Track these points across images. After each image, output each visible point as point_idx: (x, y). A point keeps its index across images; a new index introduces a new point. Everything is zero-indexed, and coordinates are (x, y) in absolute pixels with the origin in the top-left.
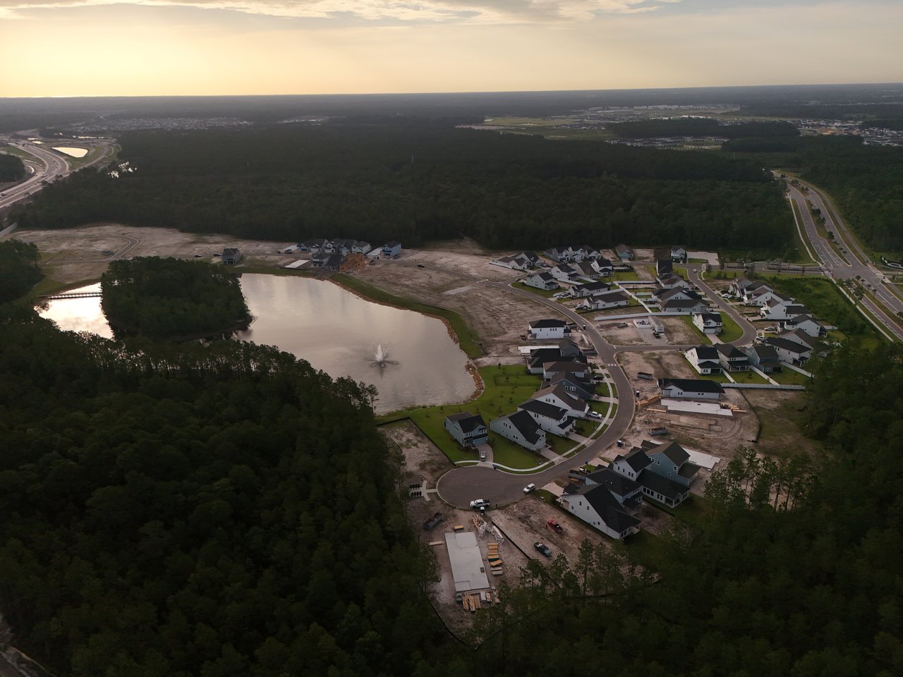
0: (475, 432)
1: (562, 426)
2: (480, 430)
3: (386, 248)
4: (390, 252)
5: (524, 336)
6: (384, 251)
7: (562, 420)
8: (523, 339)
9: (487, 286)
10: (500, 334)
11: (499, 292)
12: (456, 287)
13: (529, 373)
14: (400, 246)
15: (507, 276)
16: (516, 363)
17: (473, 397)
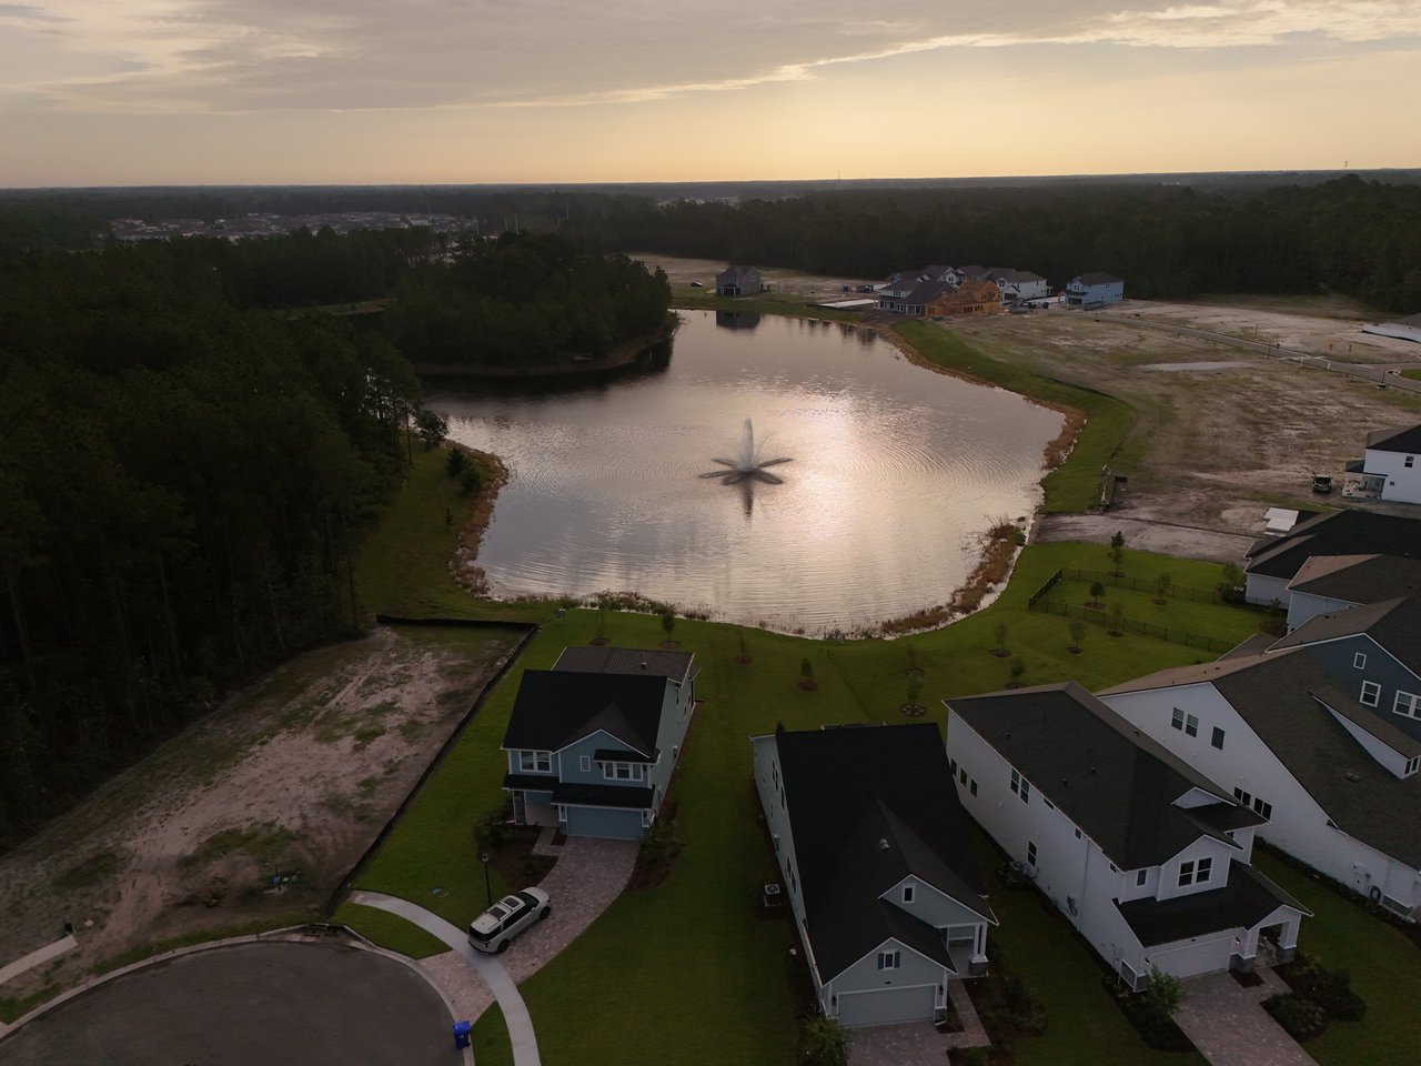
0: (573, 761)
1: (1152, 922)
2: (601, 755)
3: (1075, 286)
4: (1084, 294)
5: (1327, 480)
6: (1069, 292)
7: (1172, 868)
8: (1317, 491)
9: (1308, 368)
10: (1235, 465)
11: (1336, 382)
12: (1199, 360)
13: (1234, 599)
14: (1119, 287)
15: (1399, 355)
16: (1209, 552)
17: (889, 627)
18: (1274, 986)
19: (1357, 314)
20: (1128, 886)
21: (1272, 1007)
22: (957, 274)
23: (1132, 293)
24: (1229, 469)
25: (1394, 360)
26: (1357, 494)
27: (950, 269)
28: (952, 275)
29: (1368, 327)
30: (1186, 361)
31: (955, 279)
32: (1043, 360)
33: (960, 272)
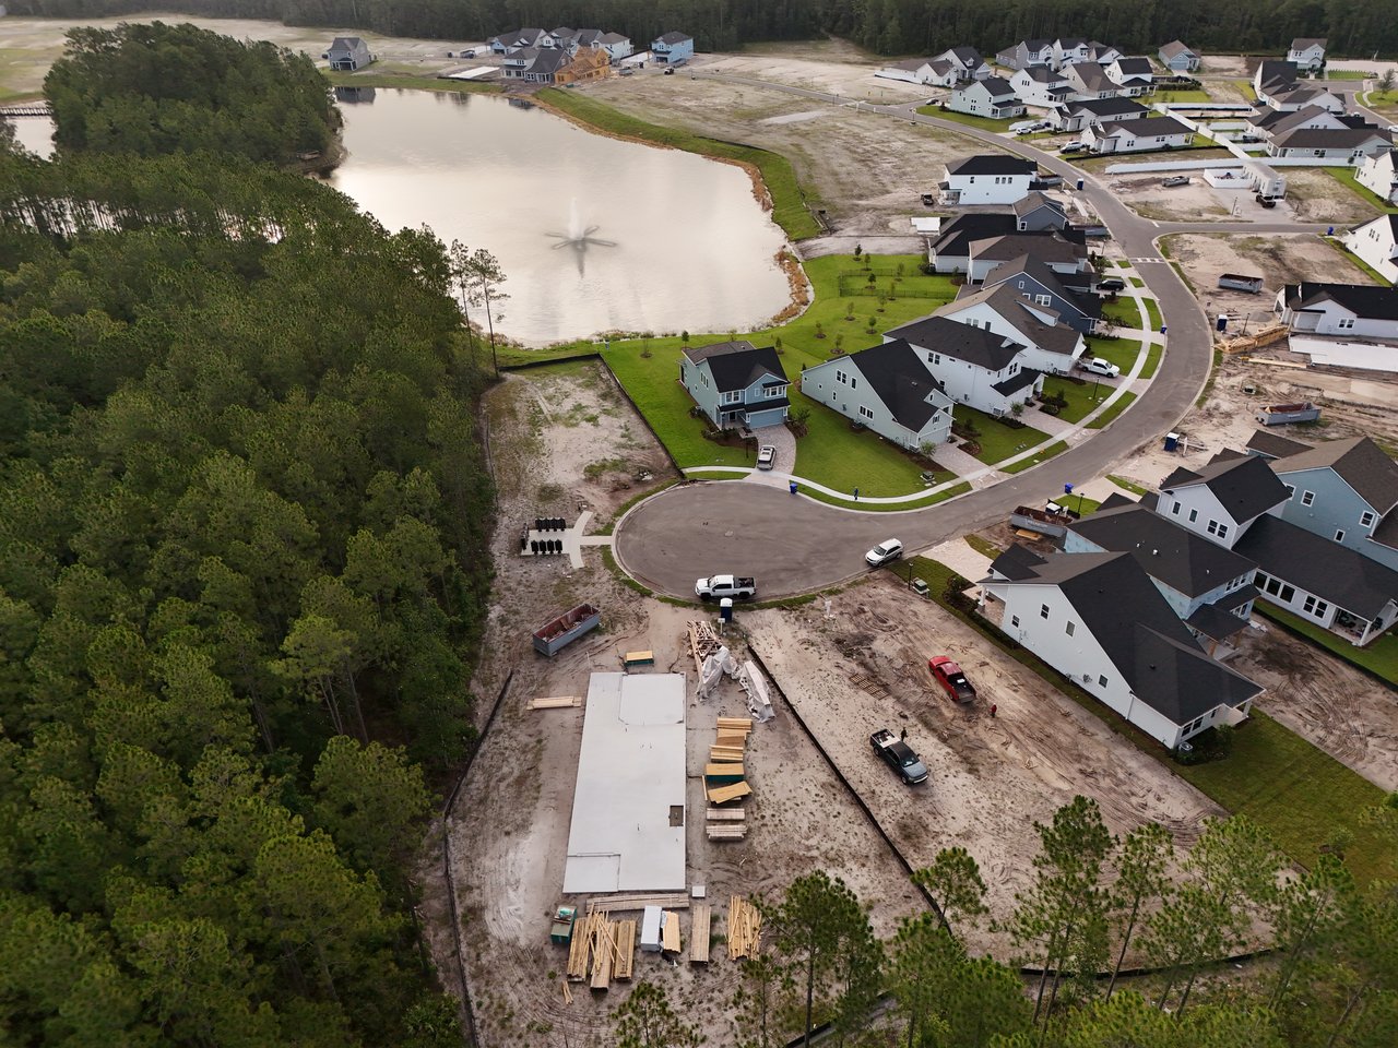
0: (753, 393)
1: (1005, 389)
2: (766, 386)
3: (659, 45)
4: (668, 53)
5: (930, 197)
6: (655, 51)
7: (1007, 369)
8: (926, 204)
9: (862, 112)
10: (873, 194)
11: (886, 122)
12: (791, 112)
13: (930, 271)
14: (690, 43)
15: (908, 96)
16: (901, 249)
17: (777, 319)
18: (1039, 405)
19: (860, 58)
20: (996, 378)
21: (1042, 410)
22: (553, 37)
23: (700, 48)
24: (872, 196)
25: (906, 100)
26: (947, 203)
27: (543, 32)
28: (548, 38)
29: (878, 71)
30: (785, 113)
31: (552, 42)
32: (688, 121)
33: (554, 34)
